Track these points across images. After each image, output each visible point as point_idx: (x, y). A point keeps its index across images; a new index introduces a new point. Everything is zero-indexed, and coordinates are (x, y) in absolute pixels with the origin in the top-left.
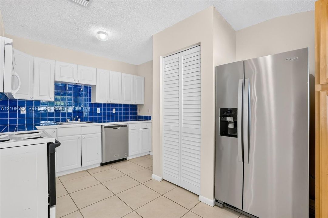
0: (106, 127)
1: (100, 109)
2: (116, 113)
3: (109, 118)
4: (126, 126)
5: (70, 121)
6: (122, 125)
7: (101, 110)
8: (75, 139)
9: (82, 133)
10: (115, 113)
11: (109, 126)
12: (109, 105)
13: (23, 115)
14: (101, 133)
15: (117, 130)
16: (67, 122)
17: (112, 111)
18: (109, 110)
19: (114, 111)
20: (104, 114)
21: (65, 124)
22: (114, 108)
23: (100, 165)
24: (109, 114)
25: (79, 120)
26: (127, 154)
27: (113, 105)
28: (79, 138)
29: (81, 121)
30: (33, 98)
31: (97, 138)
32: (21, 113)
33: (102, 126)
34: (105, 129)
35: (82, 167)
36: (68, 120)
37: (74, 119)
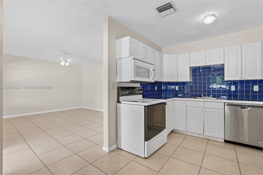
1: (235, 86)
2: (260, 91)
5: (204, 96)
7: (236, 88)
8: (199, 111)
9: (205, 107)
10: (257, 90)
12: (248, 81)
14: (224, 110)
16: (202, 97)
17: (253, 88)
18: (247, 87)
19: (256, 88)
21: (198, 99)
22: (257, 85)
25: (211, 96)
27: (255, 82)
28: (202, 111)
29: (213, 97)
30: (177, 80)
31: (219, 113)
32: (176, 90)
33: (225, 103)
34: (228, 106)
35: (204, 135)
36: (202, 95)
37: (207, 95)
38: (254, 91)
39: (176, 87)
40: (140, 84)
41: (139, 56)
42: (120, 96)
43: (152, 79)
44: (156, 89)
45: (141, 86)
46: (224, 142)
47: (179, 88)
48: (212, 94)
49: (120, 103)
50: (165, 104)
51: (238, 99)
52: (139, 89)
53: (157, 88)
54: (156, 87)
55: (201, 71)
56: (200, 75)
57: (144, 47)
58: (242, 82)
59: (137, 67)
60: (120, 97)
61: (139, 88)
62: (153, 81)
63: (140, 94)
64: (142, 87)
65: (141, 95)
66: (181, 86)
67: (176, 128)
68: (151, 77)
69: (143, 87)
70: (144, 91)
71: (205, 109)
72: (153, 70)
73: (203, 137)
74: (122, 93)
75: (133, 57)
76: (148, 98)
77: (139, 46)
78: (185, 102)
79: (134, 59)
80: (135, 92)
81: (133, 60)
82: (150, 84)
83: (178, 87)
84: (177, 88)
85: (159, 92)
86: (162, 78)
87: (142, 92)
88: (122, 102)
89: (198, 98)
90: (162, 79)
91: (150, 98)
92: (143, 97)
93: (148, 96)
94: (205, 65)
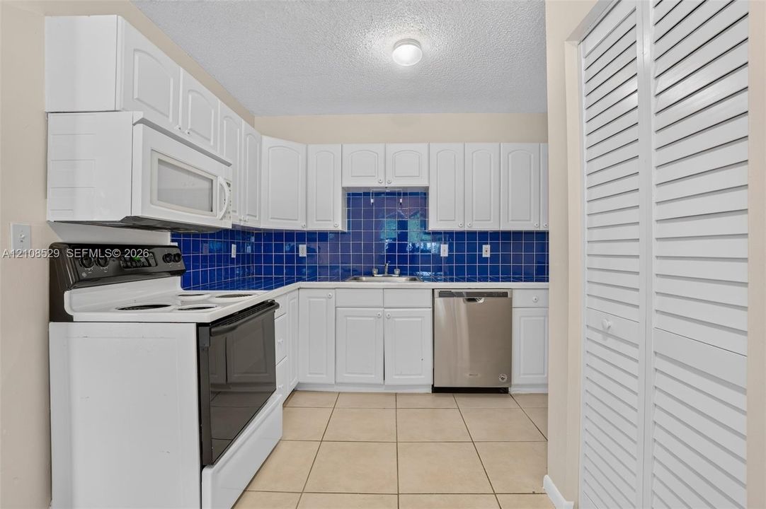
0: (444, 294)
1: (447, 245)
2: (494, 258)
3: (472, 270)
4: (505, 295)
5: (378, 274)
6: (495, 293)
7: (450, 249)
8: (371, 317)
9: (386, 305)
10: (489, 256)
11: (453, 291)
12: (472, 234)
13: (301, 260)
14: (432, 309)
15: (475, 303)
16: (373, 276)
17: (481, 250)
18: (472, 248)
19: (486, 251)
20: (460, 259)
21: (366, 282)
22: (487, 244)
23: (430, 390)
24: (472, 259)
25: (397, 271)
26: (506, 378)
27: (484, 236)
28: (379, 317)
29: (401, 275)
30: (306, 226)
31: (420, 319)
32: (300, 256)
33: (433, 290)
34: (442, 299)
35: (386, 383)
36: (375, 271)
37: (386, 270)
38: (483, 256)
39: (300, 246)
40: (172, 235)
41: (171, 120)
42: (69, 289)
43: (224, 217)
44: (234, 255)
45: (176, 244)
46: (432, 392)
47: (309, 250)
48: (399, 267)
49: (69, 319)
50: (271, 305)
51: (454, 277)
52: (169, 255)
53: (238, 250)
54: (234, 246)
55: (372, 201)
56: (368, 214)
57: (193, 91)
58: (460, 235)
59: (159, 160)
60: (67, 294)
61: (166, 251)
62: (228, 225)
63: (173, 273)
64: (179, 247)
65: (178, 279)
66: (316, 245)
67: (308, 378)
68: (221, 210)
69: (185, 246)
70: (186, 260)
71: (386, 310)
72: (229, 185)
73: (382, 390)
74: (77, 273)
75: (139, 115)
76: (205, 288)
77: (172, 80)
78: (332, 293)
79: (143, 121)
80: (150, 265)
81: (141, 125)
82: (212, 236)
83: (307, 247)
84: (303, 250)
85: (243, 263)
86: (255, 216)
87: (180, 265)
88: (76, 317)
89: (364, 278)
90: (257, 219)
91: (212, 288)
92: (186, 285)
93: (205, 281)
94: (383, 185)
